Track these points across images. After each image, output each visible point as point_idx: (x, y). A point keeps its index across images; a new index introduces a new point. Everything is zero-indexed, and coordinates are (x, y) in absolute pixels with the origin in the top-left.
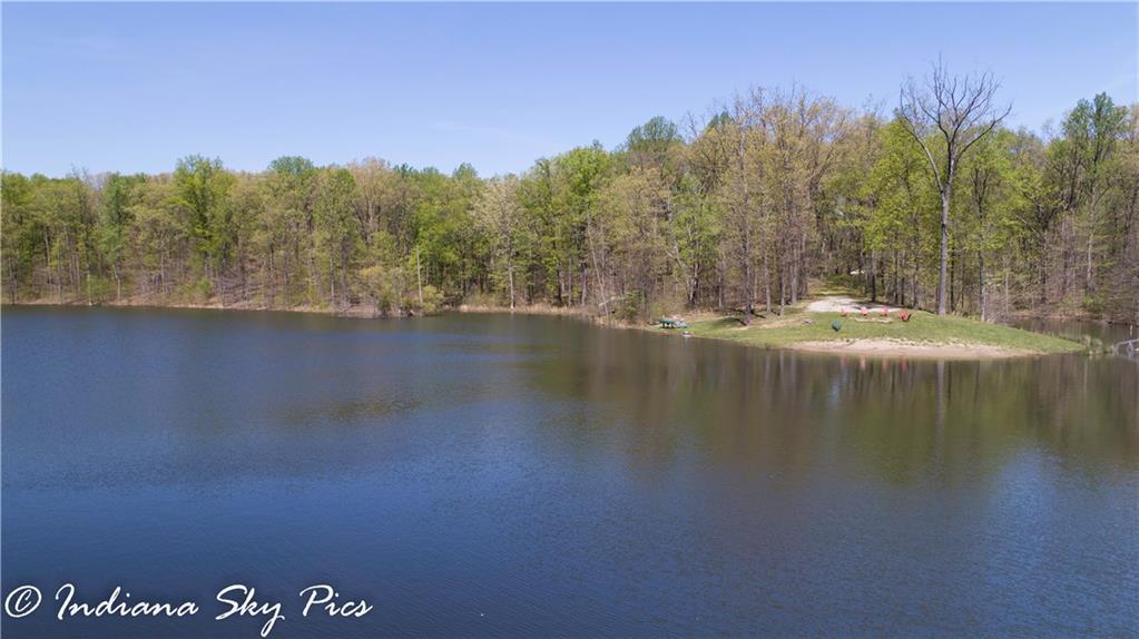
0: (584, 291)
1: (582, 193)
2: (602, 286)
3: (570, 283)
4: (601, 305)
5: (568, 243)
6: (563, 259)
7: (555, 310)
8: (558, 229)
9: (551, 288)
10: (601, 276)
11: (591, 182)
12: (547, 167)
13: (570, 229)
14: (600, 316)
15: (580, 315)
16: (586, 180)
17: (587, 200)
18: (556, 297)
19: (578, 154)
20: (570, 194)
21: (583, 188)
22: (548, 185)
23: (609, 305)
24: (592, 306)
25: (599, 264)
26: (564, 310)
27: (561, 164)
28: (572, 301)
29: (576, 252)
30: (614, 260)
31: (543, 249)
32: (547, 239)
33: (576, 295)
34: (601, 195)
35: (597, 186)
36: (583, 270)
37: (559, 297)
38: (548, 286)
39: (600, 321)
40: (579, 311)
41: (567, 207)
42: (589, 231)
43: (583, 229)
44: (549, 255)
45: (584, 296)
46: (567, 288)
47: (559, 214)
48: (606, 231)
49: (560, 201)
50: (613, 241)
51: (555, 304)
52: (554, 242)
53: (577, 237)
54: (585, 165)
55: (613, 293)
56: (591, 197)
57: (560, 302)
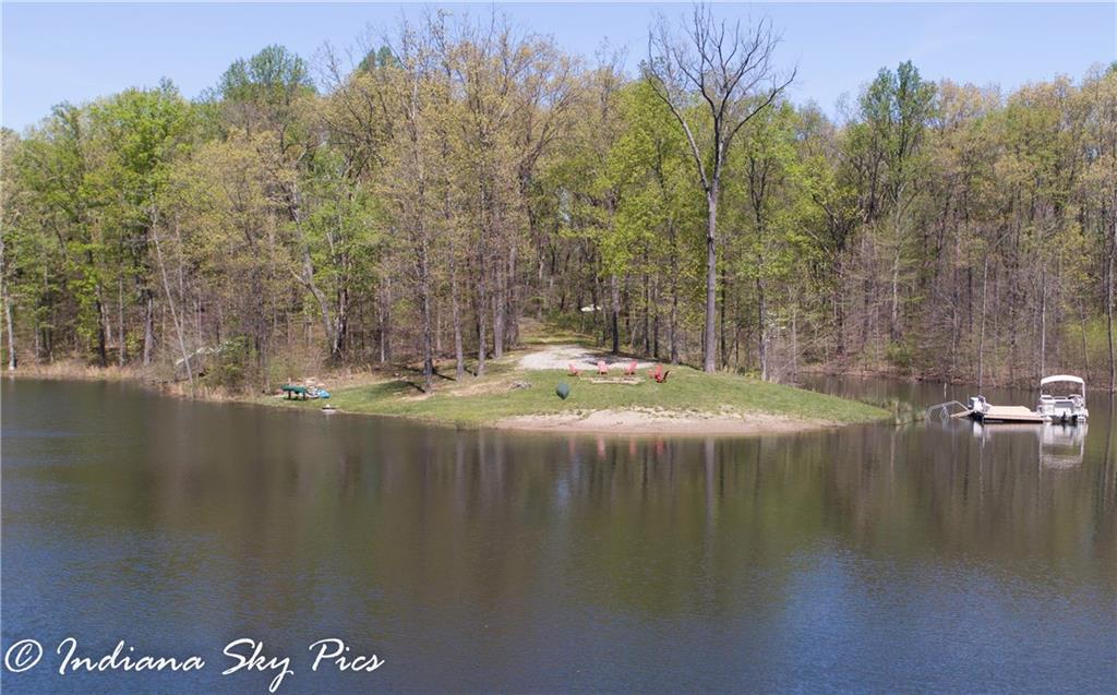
0: (148, 337)
1: (141, 168)
2: (180, 330)
3: (120, 325)
4: (179, 361)
5: (117, 255)
6: (108, 283)
7: (94, 373)
8: (97, 230)
9: (86, 334)
10: (178, 314)
11: (158, 151)
12: (74, 119)
13: (119, 231)
14: (177, 381)
15: (142, 379)
16: (147, 145)
17: (150, 181)
18: (93, 350)
19: (134, 100)
20: (119, 169)
21: (144, 159)
22: (76, 152)
23: (193, 361)
24: (162, 365)
25: (175, 293)
26: (111, 373)
27: (100, 116)
28: (126, 356)
29: (132, 270)
30: (202, 286)
31: (70, 265)
32: (77, 247)
33: (133, 345)
34: (178, 172)
35: (168, 157)
36: (144, 303)
37: (101, 350)
38: (81, 330)
39: (178, 390)
40: (139, 374)
41: (112, 191)
42: (156, 235)
43: (144, 230)
44: (80, 275)
45: (148, 346)
46: (115, 334)
47: (99, 204)
48: (187, 236)
49: (100, 181)
50: (199, 252)
51: (93, 362)
52: (90, 253)
53: (134, 245)
54: (146, 121)
55: (200, 342)
56: (157, 176)
57: (103, 357)
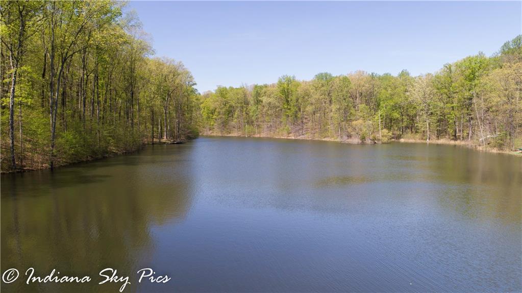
0: (471, 132)
1: (471, 80)
2: (482, 130)
3: (461, 128)
4: (481, 139)
5: (462, 107)
6: (458, 116)
7: (452, 142)
8: (456, 100)
9: (451, 131)
10: (481, 125)
11: (477, 74)
12: (450, 68)
13: (463, 100)
14: (480, 146)
15: (468, 145)
16: (473, 73)
17: (474, 84)
18: (452, 136)
19: (470, 60)
20: (463, 81)
21: (472, 77)
22: (450, 78)
23: (486, 140)
24: (475, 141)
25: (480, 118)
26: (458, 142)
27: (458, 66)
28: (463, 138)
29: (466, 112)
30: (491, 115)
31: (447, 111)
32: (449, 105)
33: (465, 134)
34: (484, 80)
35: (481, 75)
36: (470, 121)
37: (455, 136)
38: (449, 129)
39: (480, 148)
40: (467, 143)
41: (461, 88)
42: (474, 101)
43: (471, 99)
44: (450, 114)
45: (470, 135)
46: (460, 131)
47: (456, 92)
48: (485, 100)
49: (457, 85)
50: (490, 105)
51: (452, 139)
52: (453, 107)
53: (468, 104)
54: (473, 65)
55: (488, 133)
56: (476, 82)
57: (455, 138)
